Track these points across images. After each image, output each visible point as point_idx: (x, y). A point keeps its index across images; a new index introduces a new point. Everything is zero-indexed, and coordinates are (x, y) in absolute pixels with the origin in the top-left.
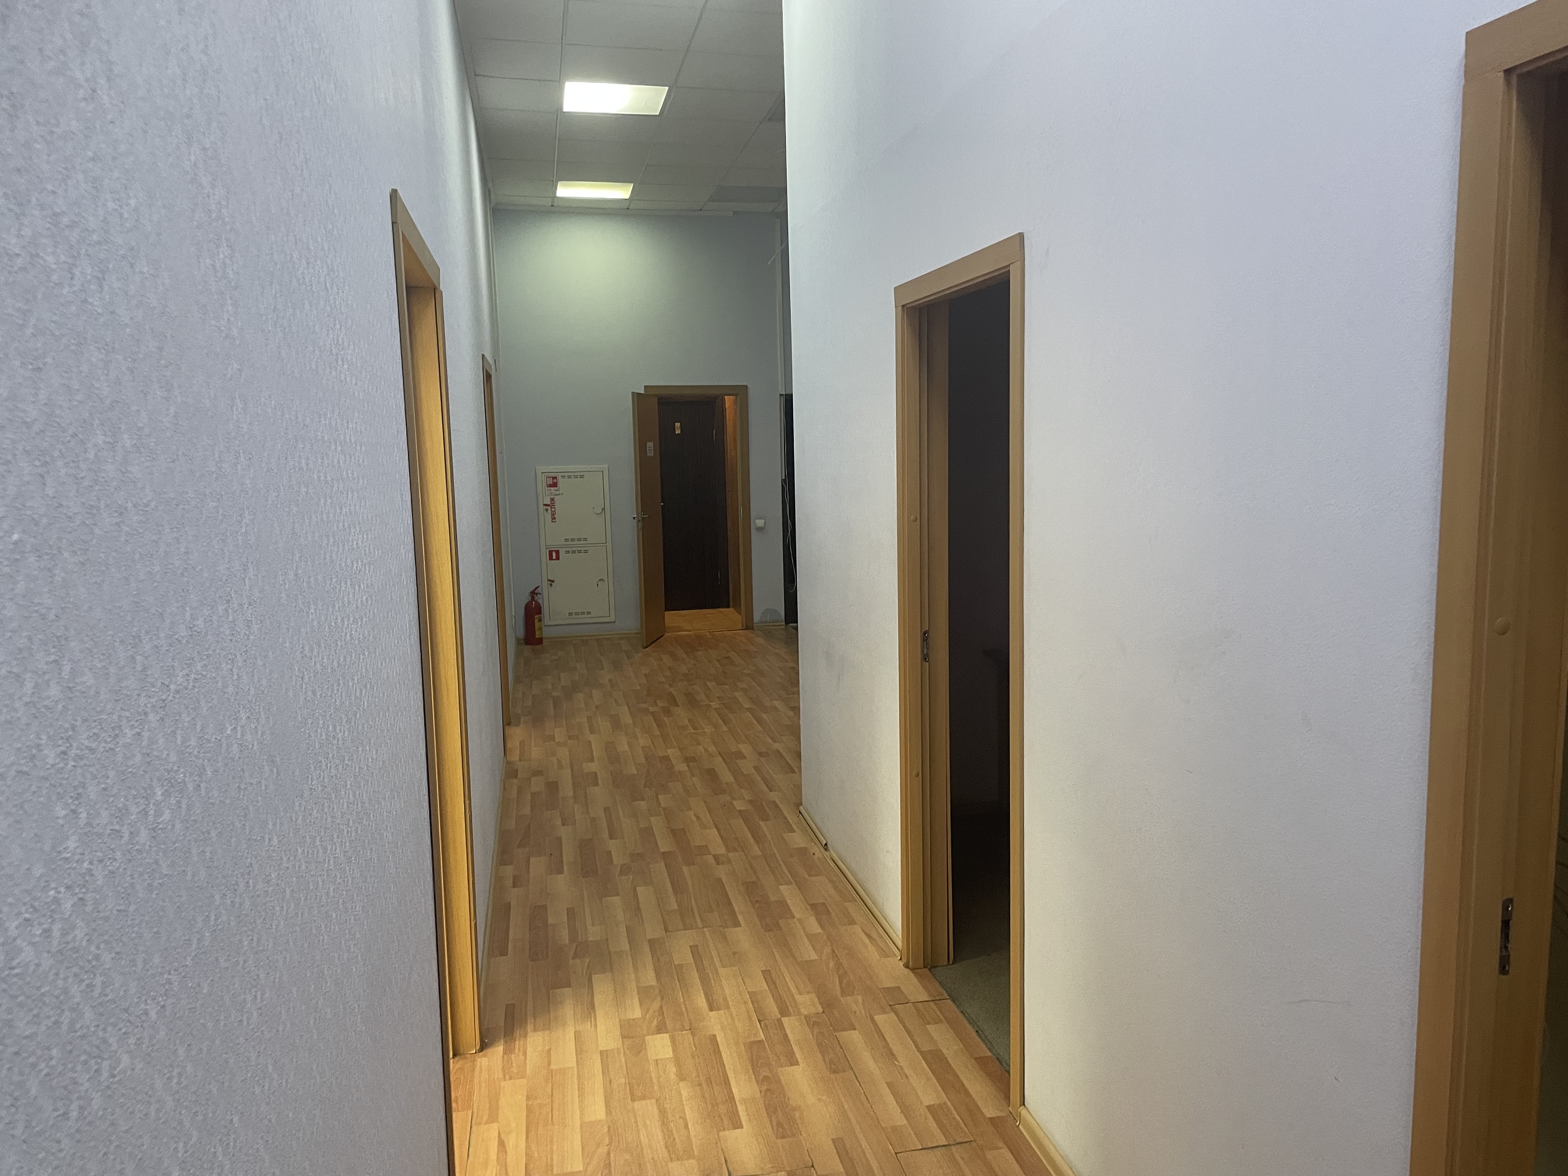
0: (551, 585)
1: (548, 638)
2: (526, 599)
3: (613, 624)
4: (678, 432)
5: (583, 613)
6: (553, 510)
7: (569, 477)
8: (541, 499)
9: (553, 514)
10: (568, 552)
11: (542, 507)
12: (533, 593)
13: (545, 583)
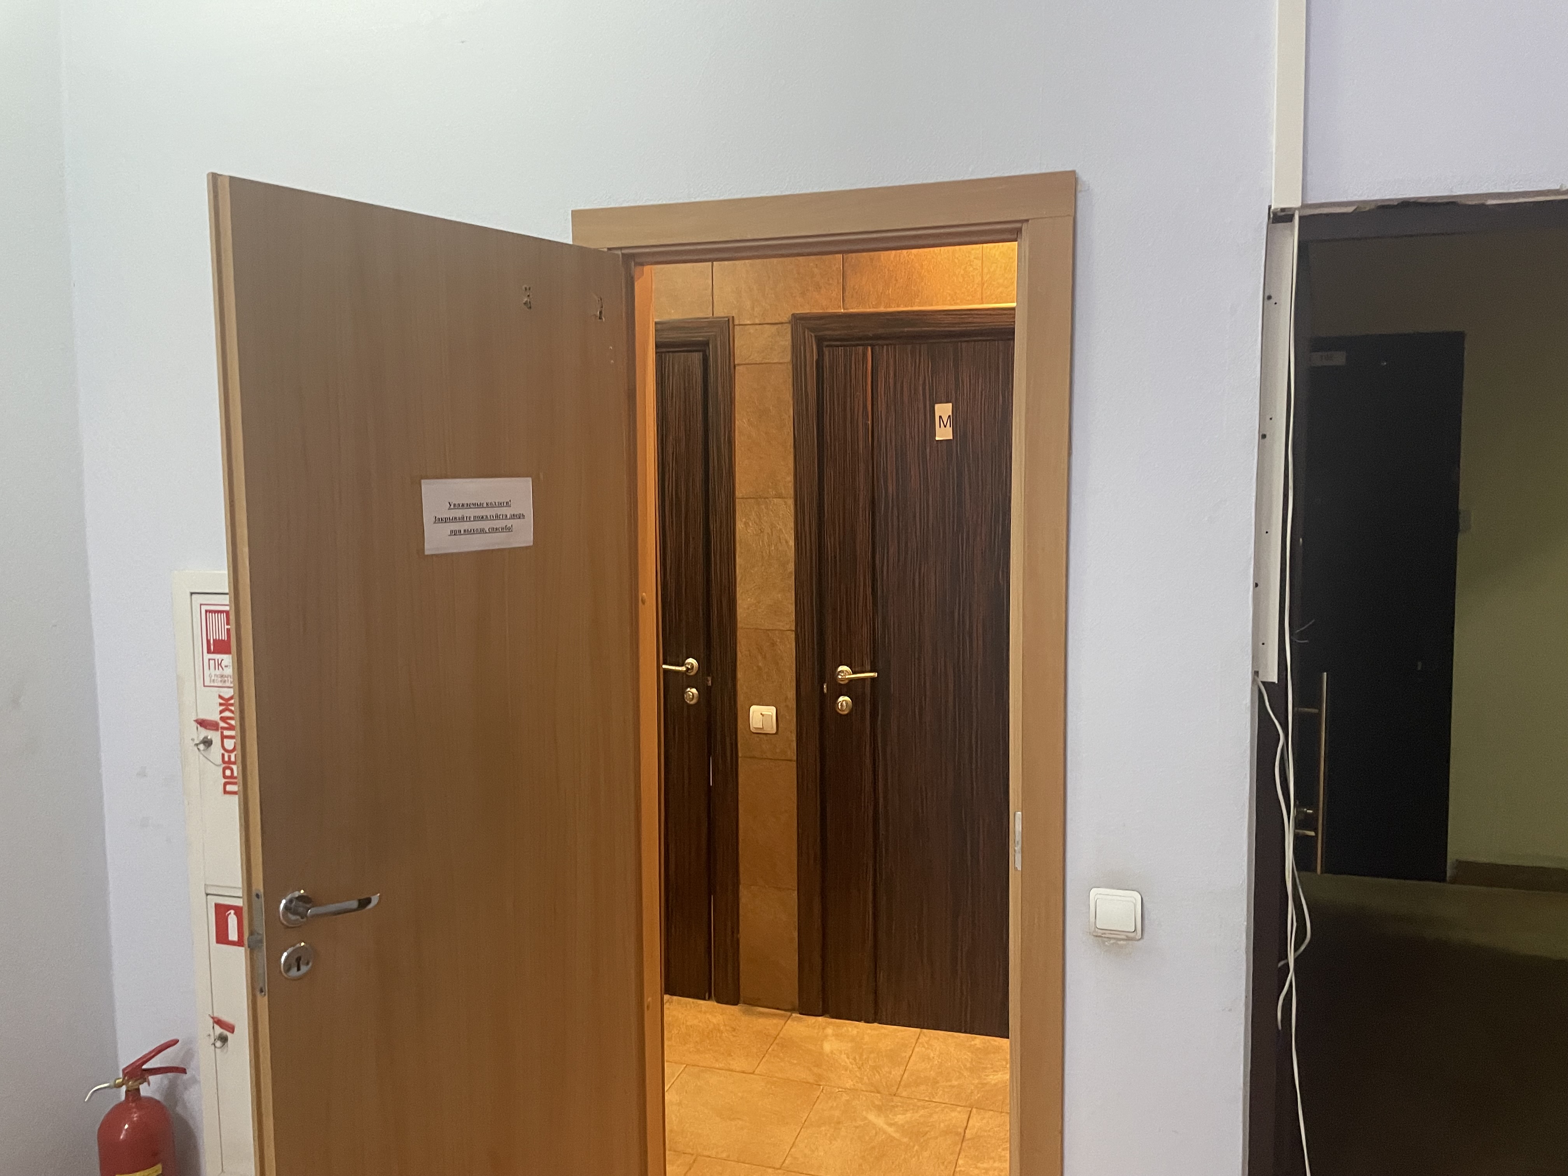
0: (224, 1039)
4: (944, 433)
8: (187, 701)
9: (228, 764)
11: (190, 730)
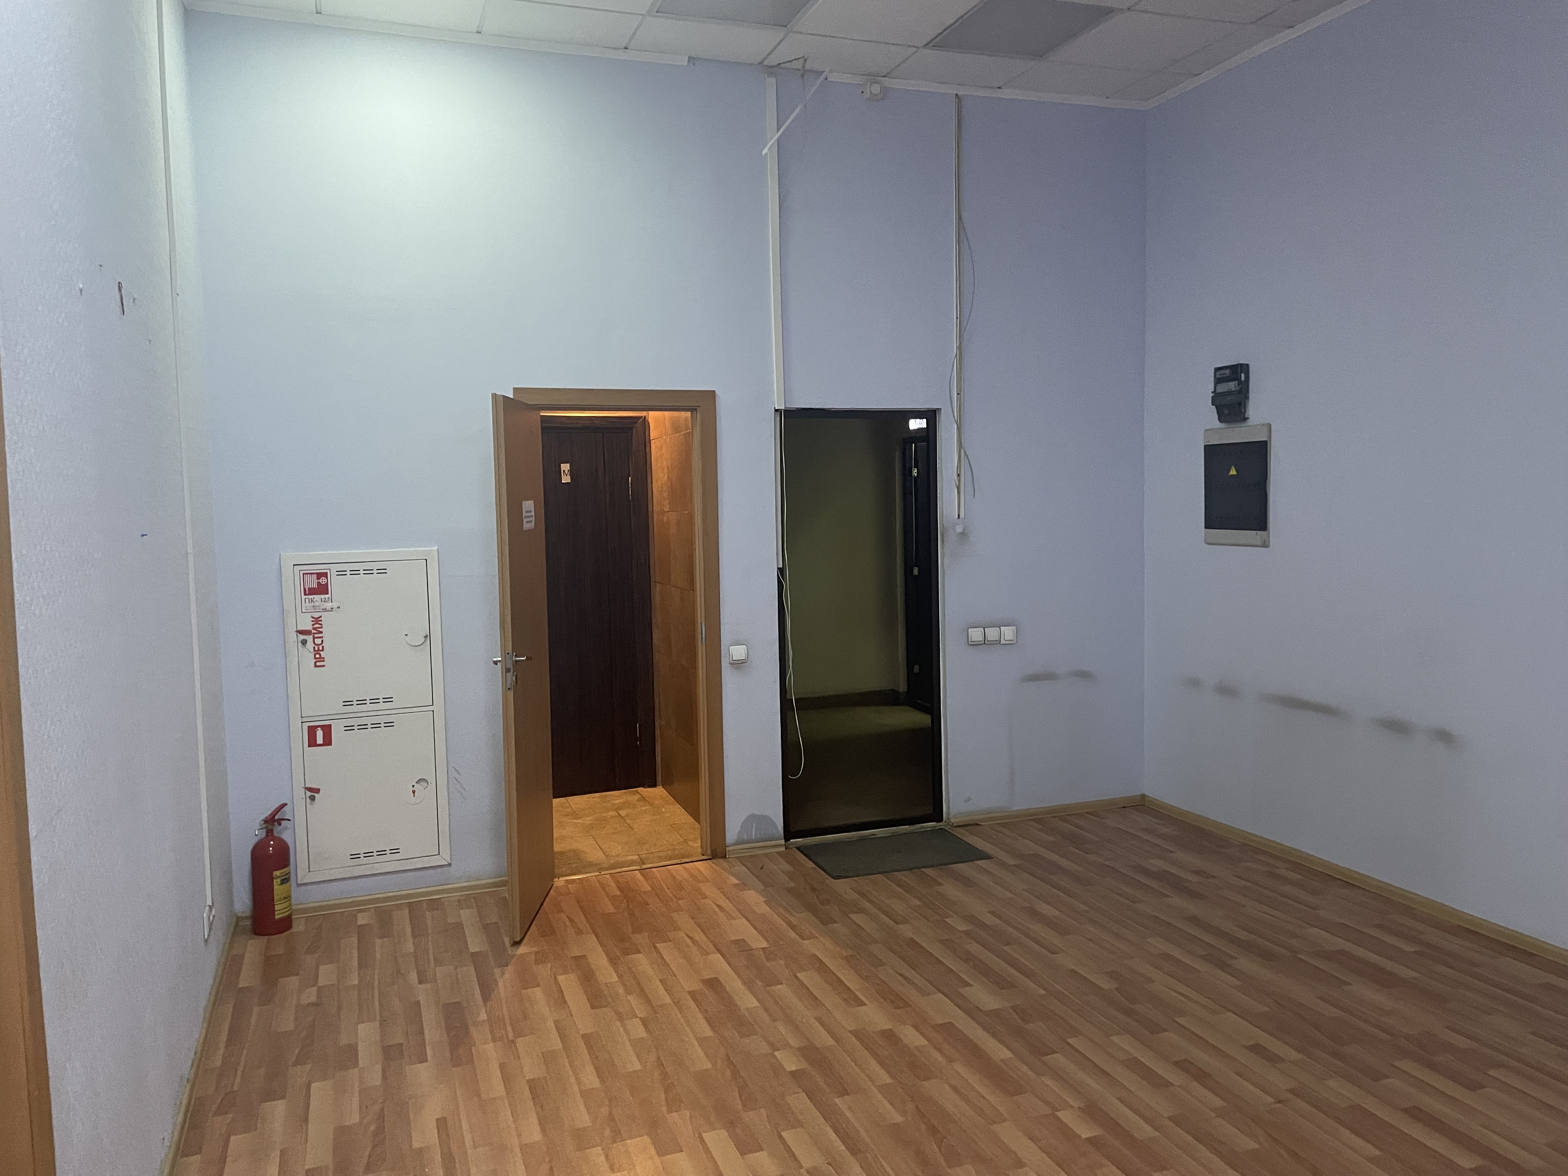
0: (313, 798)
1: (306, 910)
2: (255, 834)
3: (446, 869)
4: (566, 479)
5: (381, 853)
6: (318, 641)
7: (355, 572)
8: (291, 621)
9: (318, 652)
10: (349, 728)
11: (293, 637)
12: (273, 821)
13: (300, 794)
